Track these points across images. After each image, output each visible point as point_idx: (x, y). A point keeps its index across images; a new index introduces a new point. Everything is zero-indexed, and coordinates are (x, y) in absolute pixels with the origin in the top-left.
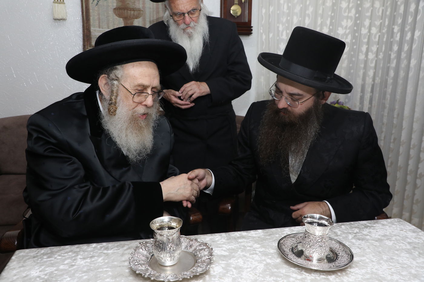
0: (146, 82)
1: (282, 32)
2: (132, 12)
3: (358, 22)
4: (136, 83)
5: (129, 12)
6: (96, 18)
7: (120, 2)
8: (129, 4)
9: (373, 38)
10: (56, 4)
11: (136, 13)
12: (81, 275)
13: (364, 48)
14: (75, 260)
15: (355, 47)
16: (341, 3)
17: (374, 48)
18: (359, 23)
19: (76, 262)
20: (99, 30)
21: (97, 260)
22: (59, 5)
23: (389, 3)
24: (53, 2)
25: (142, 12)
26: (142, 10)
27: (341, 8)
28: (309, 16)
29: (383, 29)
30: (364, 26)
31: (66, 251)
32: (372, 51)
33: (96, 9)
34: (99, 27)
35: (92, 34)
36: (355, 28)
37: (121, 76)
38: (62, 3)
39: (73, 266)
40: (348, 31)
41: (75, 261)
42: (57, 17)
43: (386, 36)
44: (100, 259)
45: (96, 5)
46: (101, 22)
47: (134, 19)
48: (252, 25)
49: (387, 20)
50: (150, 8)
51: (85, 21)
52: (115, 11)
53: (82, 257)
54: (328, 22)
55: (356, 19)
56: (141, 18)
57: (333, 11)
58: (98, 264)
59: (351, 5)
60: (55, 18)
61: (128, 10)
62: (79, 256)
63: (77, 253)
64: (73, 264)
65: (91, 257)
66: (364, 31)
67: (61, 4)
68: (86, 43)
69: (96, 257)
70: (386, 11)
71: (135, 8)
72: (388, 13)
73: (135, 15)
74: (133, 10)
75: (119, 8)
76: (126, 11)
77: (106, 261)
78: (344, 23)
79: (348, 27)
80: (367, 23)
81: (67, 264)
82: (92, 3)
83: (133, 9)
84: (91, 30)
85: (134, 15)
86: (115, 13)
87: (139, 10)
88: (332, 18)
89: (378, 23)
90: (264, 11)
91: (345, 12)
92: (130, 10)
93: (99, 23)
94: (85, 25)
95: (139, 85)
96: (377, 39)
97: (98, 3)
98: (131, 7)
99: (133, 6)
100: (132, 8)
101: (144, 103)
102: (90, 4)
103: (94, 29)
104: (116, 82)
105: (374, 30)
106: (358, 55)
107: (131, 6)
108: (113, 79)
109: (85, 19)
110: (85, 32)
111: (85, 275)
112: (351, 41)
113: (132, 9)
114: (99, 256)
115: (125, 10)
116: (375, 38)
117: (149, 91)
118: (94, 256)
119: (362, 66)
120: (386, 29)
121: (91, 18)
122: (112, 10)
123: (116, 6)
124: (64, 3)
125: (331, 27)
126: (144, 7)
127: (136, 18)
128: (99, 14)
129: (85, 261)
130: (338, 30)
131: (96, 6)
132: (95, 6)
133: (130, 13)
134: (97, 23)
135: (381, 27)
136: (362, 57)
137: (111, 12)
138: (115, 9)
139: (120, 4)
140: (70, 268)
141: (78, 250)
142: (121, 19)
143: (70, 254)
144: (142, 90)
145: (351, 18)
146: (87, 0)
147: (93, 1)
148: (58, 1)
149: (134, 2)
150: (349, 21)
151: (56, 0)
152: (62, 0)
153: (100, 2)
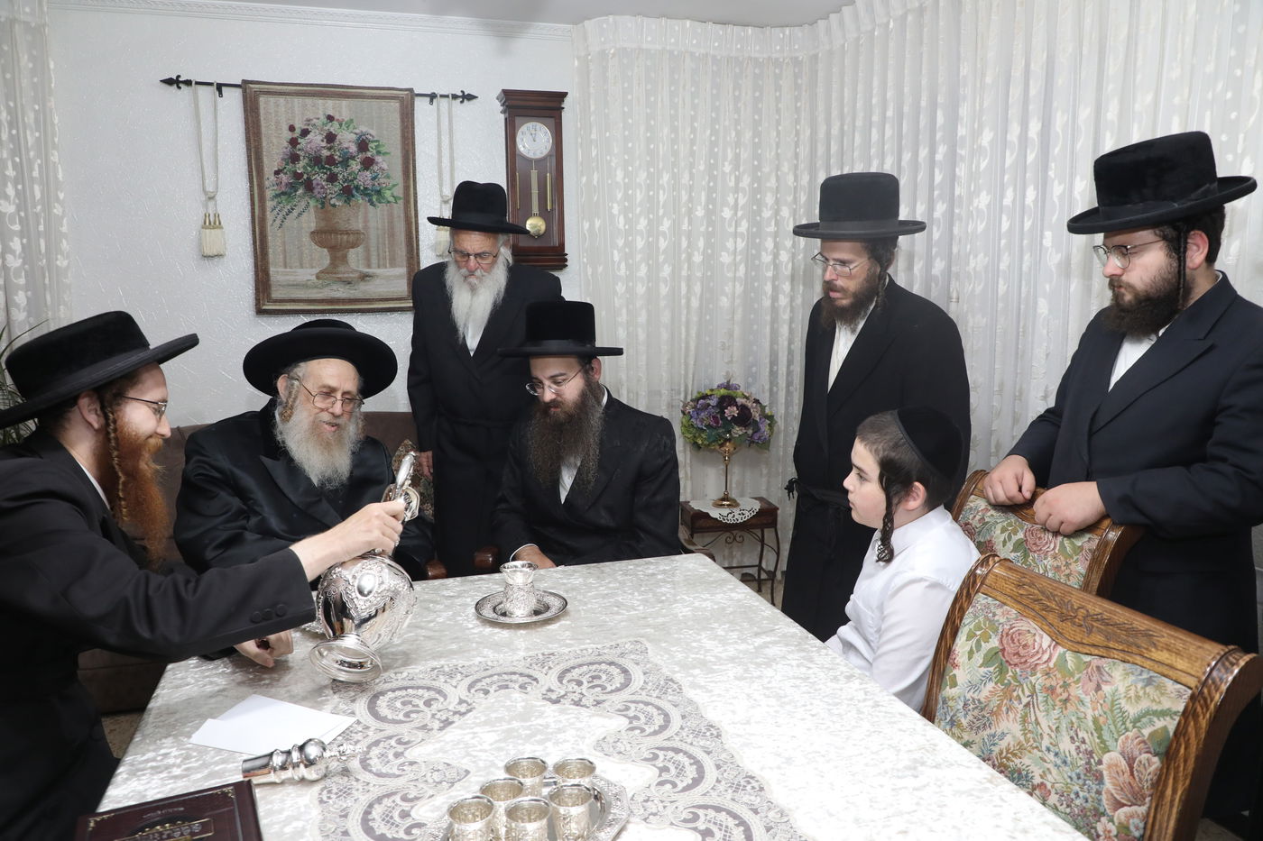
0: (333, 383)
1: (619, 263)
2: (345, 237)
4: (320, 384)
5: (339, 236)
6: (280, 249)
7: (322, 221)
8: (338, 222)
9: (783, 271)
10: (207, 231)
11: (352, 238)
13: (768, 288)
15: (756, 284)
16: (721, 210)
17: (787, 287)
20: (282, 272)
22: (212, 231)
24: (203, 228)
25: (362, 236)
26: (363, 233)
27: (723, 219)
28: (664, 233)
30: (766, 250)
32: (782, 293)
33: (279, 235)
34: (285, 267)
35: (272, 278)
37: (304, 375)
38: (217, 228)
40: (738, 258)
42: (208, 252)
45: (279, 228)
46: (288, 258)
47: (348, 248)
48: (566, 252)
50: (378, 229)
51: (259, 257)
52: (314, 236)
54: (701, 244)
56: (362, 246)
57: (710, 223)
59: (740, 213)
60: (205, 254)
61: (337, 233)
66: (766, 258)
67: (216, 230)
68: (261, 295)
71: (350, 230)
73: (351, 241)
74: (347, 234)
75: (320, 230)
76: (333, 235)
78: (730, 244)
79: (738, 250)
80: (770, 243)
82: (272, 225)
84: (271, 273)
85: (348, 242)
86: (313, 239)
87: (357, 233)
89: (788, 243)
90: (586, 225)
91: (730, 225)
92: (341, 234)
93: (285, 257)
94: (259, 263)
95: (324, 387)
96: (789, 271)
97: (283, 224)
98: (343, 228)
99: (346, 226)
100: (345, 229)
101: (331, 410)
102: (269, 227)
103: (275, 270)
104: (296, 383)
105: (784, 256)
106: (761, 299)
107: (343, 226)
108: (293, 378)
109: (258, 250)
110: (260, 276)
112: (745, 274)
113: (345, 232)
115: (331, 233)
116: (786, 269)
117: (339, 396)
119: (769, 317)
120: (802, 255)
121: (270, 251)
122: (308, 235)
123: (316, 227)
124: (222, 228)
125: (709, 252)
126: (366, 227)
127: (353, 247)
128: (284, 243)
130: (720, 256)
131: (280, 230)
132: (278, 230)
133: (341, 239)
134: (281, 260)
136: (767, 303)
137: (306, 239)
138: (312, 233)
139: (323, 224)
142: (325, 250)
144: (329, 392)
145: (742, 234)
146: (263, 220)
147: (275, 221)
148: (210, 223)
149: (349, 220)
150: (739, 240)
151: (207, 223)
152: (217, 223)
153: (287, 223)
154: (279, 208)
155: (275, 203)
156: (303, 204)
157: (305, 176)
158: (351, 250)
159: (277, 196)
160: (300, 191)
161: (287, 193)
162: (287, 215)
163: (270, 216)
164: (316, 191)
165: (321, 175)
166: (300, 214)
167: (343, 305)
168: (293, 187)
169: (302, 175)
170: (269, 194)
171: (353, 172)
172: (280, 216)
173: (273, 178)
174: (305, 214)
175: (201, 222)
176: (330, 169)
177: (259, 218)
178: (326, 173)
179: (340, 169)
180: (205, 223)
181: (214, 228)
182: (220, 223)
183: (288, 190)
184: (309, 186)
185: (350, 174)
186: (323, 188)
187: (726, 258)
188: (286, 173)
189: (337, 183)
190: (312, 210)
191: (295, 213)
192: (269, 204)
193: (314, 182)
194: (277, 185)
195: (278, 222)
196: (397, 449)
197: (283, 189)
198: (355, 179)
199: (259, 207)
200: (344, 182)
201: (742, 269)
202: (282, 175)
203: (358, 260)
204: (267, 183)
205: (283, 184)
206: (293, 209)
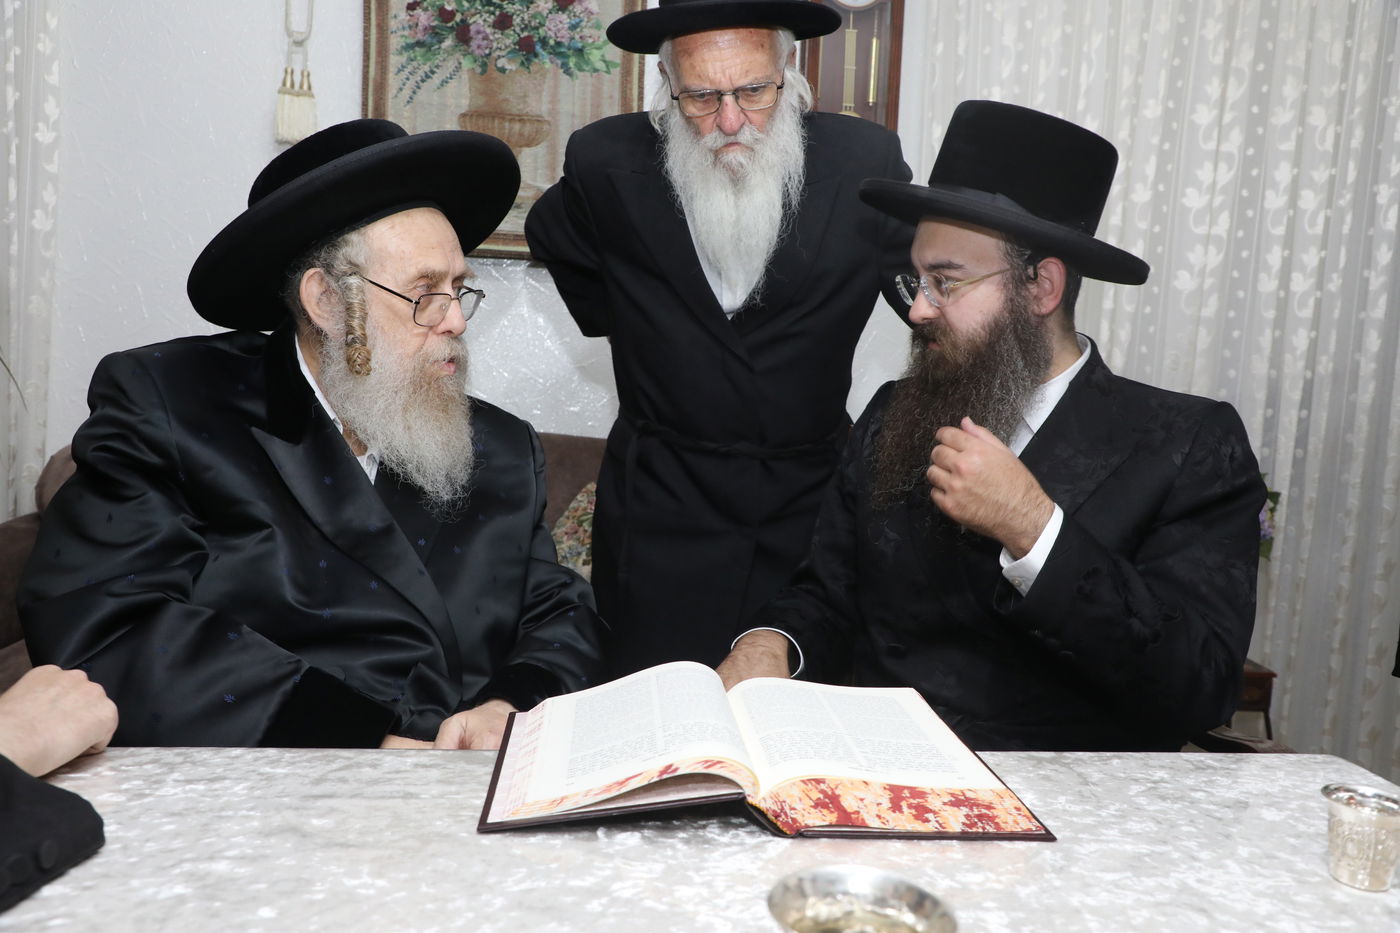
2: (517, 127)
3: (1255, 172)
4: (412, 271)
5: (507, 124)
7: (481, 94)
8: (506, 100)
9: (1307, 227)
10: (287, 97)
11: (528, 129)
12: (156, 821)
13: (1275, 257)
14: (156, 782)
15: (1245, 254)
16: (1193, 111)
17: (1311, 258)
18: (1259, 175)
19: (157, 789)
21: (227, 788)
22: (295, 98)
23: (1357, 110)
24: (279, 92)
25: (546, 127)
26: (549, 123)
27: (1194, 128)
29: (1341, 196)
30: (1275, 185)
31: (137, 759)
32: (1303, 269)
33: (406, 114)
36: (1245, 193)
37: (367, 259)
38: (305, 94)
39: (142, 796)
40: (1218, 200)
41: (155, 786)
42: (286, 134)
43: (1349, 218)
44: (241, 786)
45: (408, 102)
47: (521, 146)
49: (1352, 166)
50: (573, 116)
52: (464, 122)
53: (182, 778)
54: (1150, 169)
55: (1247, 163)
56: (543, 143)
57: (1167, 134)
58: (225, 799)
59: (1228, 117)
60: (280, 138)
61: (503, 118)
62: (176, 776)
63: (172, 767)
64: (147, 792)
65: (212, 780)
66: (1275, 201)
67: (301, 98)
69: (227, 782)
70: (1350, 135)
71: (527, 115)
72: (1356, 143)
73: (526, 133)
74: (520, 120)
75: (476, 112)
76: (496, 121)
77: (258, 793)
78: (1205, 174)
79: (1219, 187)
80: (1284, 173)
81: (126, 790)
82: (396, 96)
83: (519, 116)
85: (521, 135)
87: (539, 120)
88: (1163, 157)
89: (1321, 175)
90: (937, 132)
91: (1207, 138)
92: (511, 121)
96: (1319, 229)
97: (415, 97)
98: (514, 111)
99: (521, 106)
100: (518, 113)
101: (443, 327)
102: (390, 100)
104: (354, 281)
105: (1309, 200)
106: (1256, 280)
107: (515, 107)
108: (345, 274)
111: (170, 823)
112: (1229, 232)
113: (517, 118)
114: (239, 780)
115: (493, 118)
116: (1313, 224)
118: (225, 778)
119: (1270, 314)
120: (1348, 196)
122: (455, 118)
123: (470, 106)
124: (312, 96)
125: (1161, 188)
126: (553, 112)
127: (528, 145)
129: (188, 787)
130: (1184, 195)
131: (408, 107)
132: (405, 106)
133: (511, 129)
135: (1332, 187)
136: (1268, 285)
138: (463, 115)
139: (481, 101)
140: (129, 800)
141: (180, 759)
143: (149, 767)
145: (1229, 157)
146: (381, 87)
147: (401, 89)
148: (292, 85)
149: (525, 96)
150: (1223, 166)
151: (288, 84)
152: (305, 87)
153: (421, 96)
154: (410, 68)
155: (403, 59)
156: (451, 65)
157: (458, 17)
158: (526, 151)
159: (409, 47)
160: (448, 42)
161: (424, 45)
162: (423, 81)
163: (393, 82)
164: (474, 44)
165: (486, 16)
166: (444, 82)
167: (504, 244)
168: (436, 34)
169: (452, 14)
170: (395, 42)
171: (540, 13)
172: (411, 84)
173: (403, 15)
174: (453, 83)
175: (280, 84)
176: (500, 7)
177: (375, 80)
178: (493, 13)
179: (517, 6)
180: (284, 84)
181: (298, 95)
182: (310, 88)
183: (427, 38)
184: (463, 35)
185: (534, 17)
186: (485, 38)
187: (1194, 199)
188: (426, 10)
189: (509, 32)
190: (465, 76)
191: (436, 79)
192: (395, 60)
193: (473, 28)
194: (410, 27)
195: (407, 92)
196: (573, 496)
197: (420, 37)
198: (542, 25)
199: (377, 63)
200: (522, 30)
201: (1224, 220)
202: (419, 11)
203: (536, 169)
204: (393, 24)
205: (420, 27)
206: (433, 72)
